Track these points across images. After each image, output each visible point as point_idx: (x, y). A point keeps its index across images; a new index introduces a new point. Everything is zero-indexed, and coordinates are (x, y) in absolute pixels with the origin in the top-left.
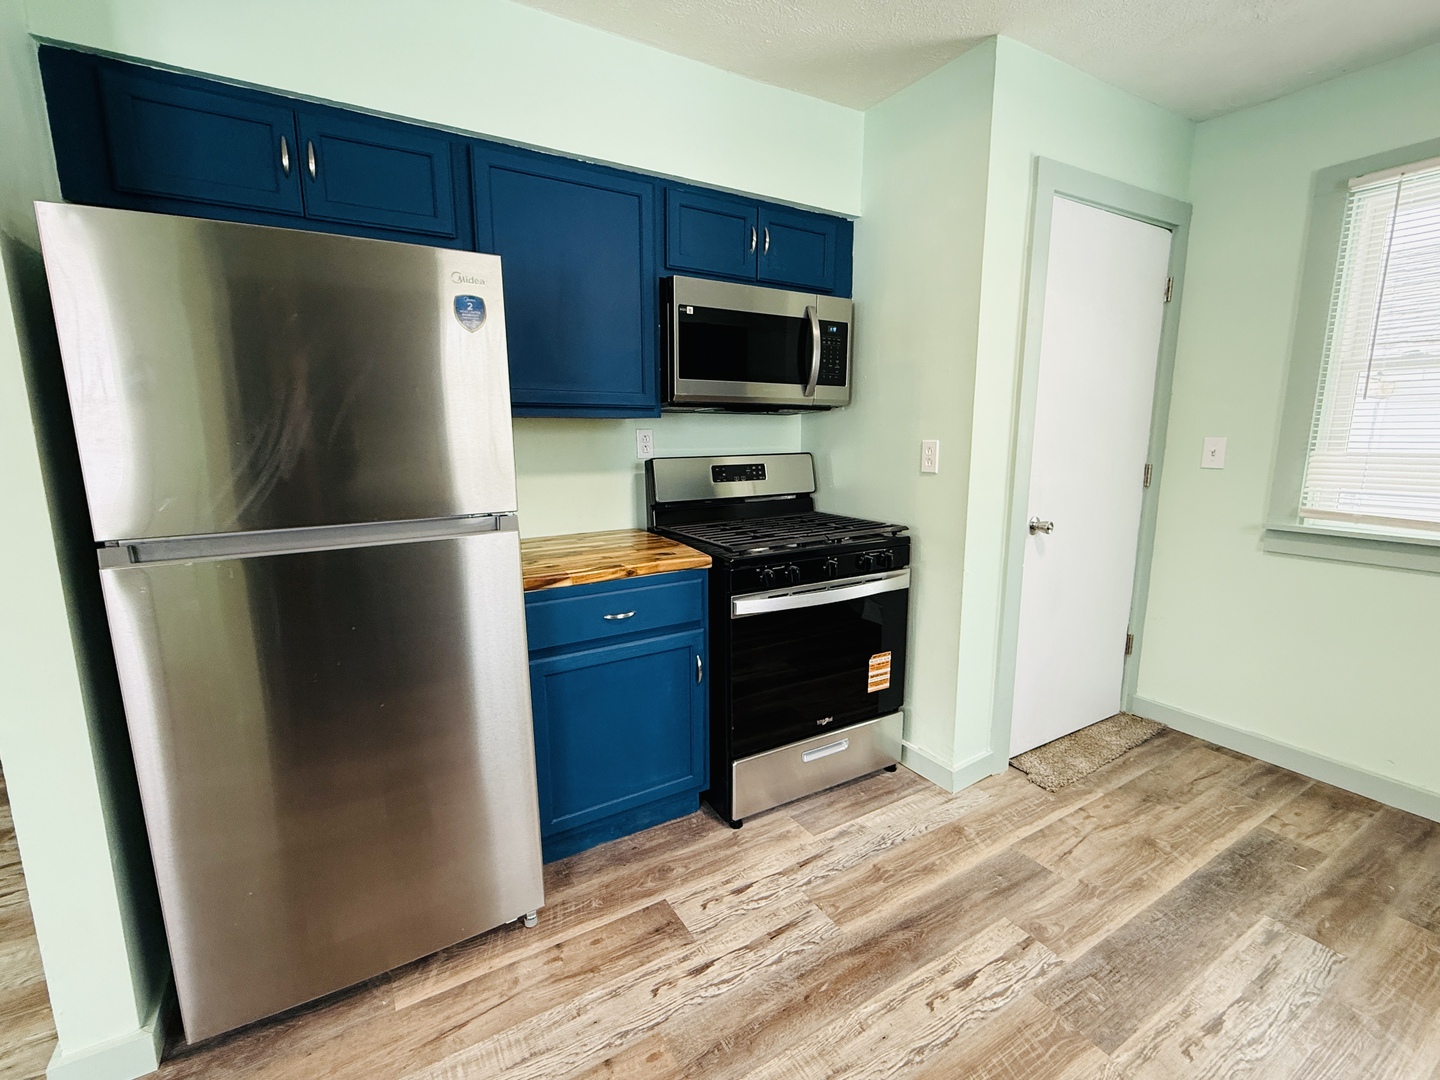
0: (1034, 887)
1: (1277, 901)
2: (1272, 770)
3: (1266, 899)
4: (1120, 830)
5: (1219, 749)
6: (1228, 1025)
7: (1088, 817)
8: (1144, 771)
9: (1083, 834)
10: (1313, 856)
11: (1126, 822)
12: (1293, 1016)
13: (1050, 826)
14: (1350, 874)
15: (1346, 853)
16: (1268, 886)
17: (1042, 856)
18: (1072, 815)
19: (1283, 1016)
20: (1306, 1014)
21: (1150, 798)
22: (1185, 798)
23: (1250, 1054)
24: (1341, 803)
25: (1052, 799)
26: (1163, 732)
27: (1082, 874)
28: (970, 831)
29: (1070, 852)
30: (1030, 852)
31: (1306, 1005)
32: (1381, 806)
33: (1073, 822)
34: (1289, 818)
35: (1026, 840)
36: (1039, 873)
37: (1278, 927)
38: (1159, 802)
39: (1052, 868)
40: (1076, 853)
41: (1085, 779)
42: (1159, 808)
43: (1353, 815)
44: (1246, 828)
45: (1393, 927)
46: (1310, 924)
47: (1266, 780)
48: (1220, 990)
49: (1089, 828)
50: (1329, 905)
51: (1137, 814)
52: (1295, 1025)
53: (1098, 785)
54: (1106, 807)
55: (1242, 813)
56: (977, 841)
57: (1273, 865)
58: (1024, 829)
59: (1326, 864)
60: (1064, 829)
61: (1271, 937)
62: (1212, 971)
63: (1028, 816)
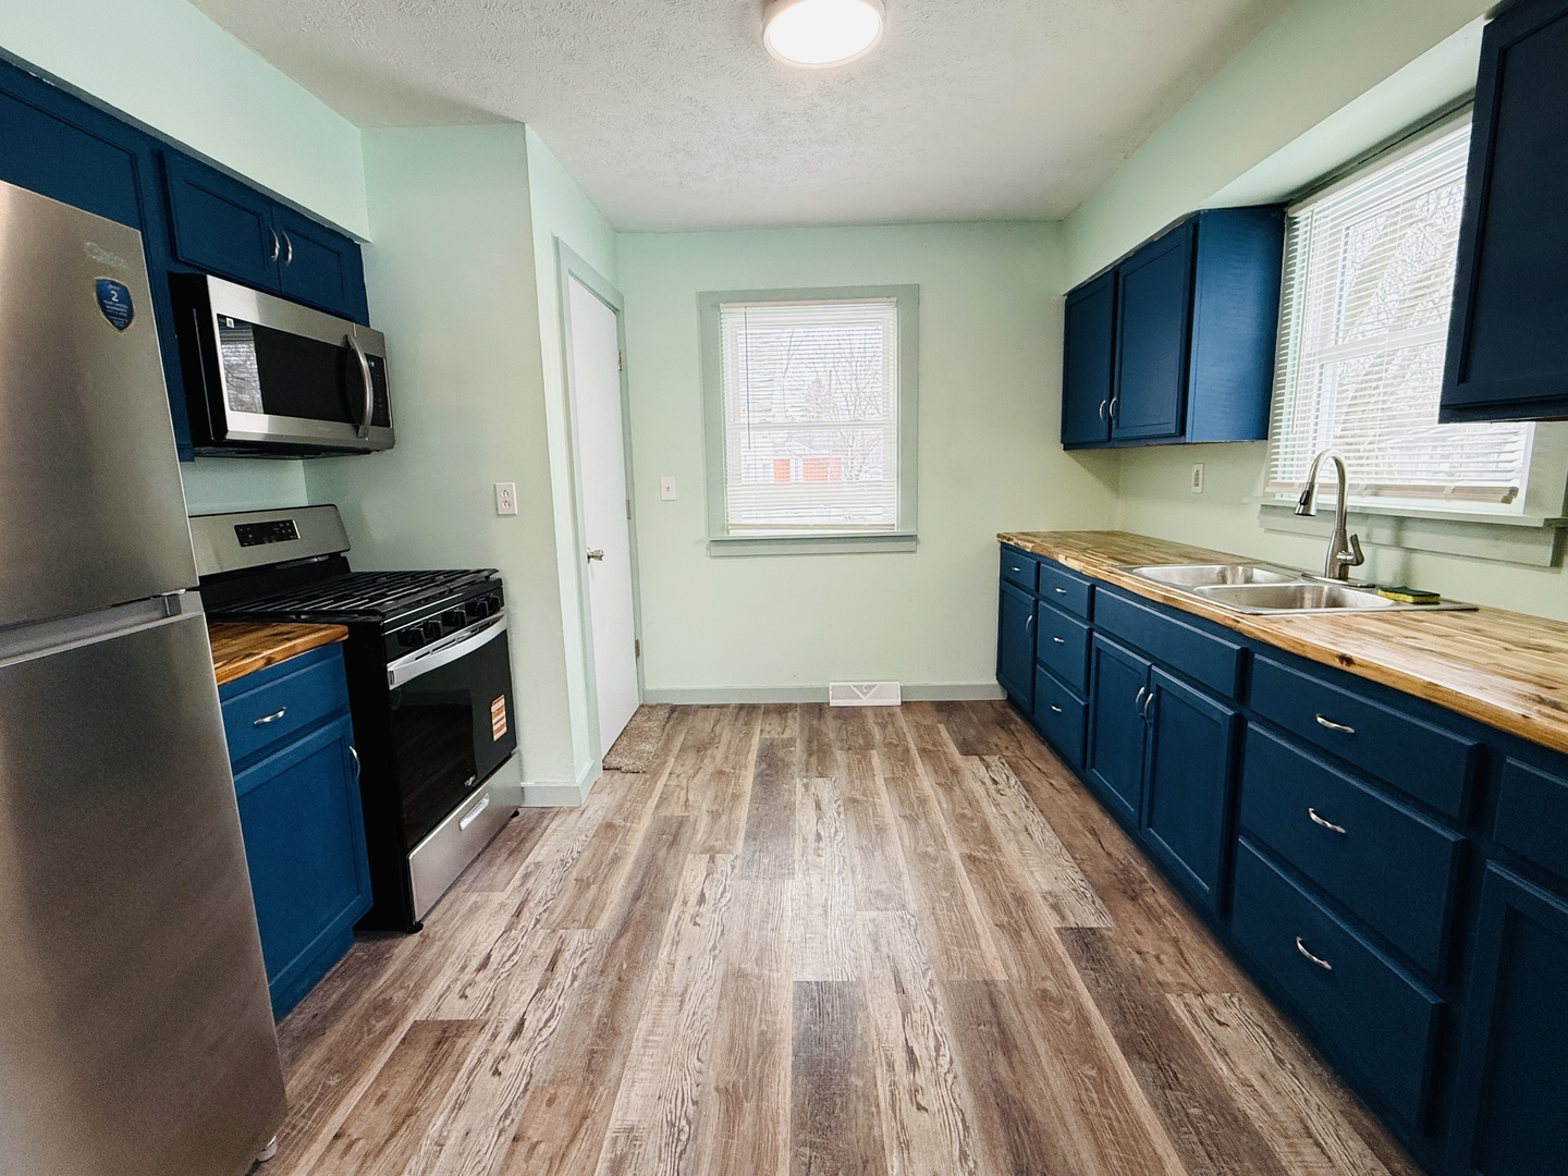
0: (687, 829)
1: (795, 769)
2: (741, 707)
3: (790, 771)
4: (700, 776)
5: (708, 706)
6: (822, 834)
7: (678, 776)
8: (683, 736)
9: (685, 786)
10: (791, 742)
11: (700, 768)
12: (839, 813)
13: (662, 793)
14: (810, 742)
15: (801, 732)
16: (787, 765)
17: (676, 810)
18: (668, 780)
19: (836, 816)
20: (842, 809)
21: (701, 748)
22: (717, 740)
23: (839, 838)
24: (782, 710)
25: (648, 776)
26: (673, 709)
27: (704, 808)
28: (618, 821)
29: (687, 800)
30: (665, 812)
31: (839, 806)
32: (796, 705)
33: (674, 782)
34: (768, 728)
35: (657, 807)
36: (682, 822)
37: (805, 780)
38: (706, 749)
39: (687, 814)
40: (690, 798)
41: (657, 756)
42: (709, 752)
43: (790, 714)
44: (756, 741)
45: (840, 756)
46: (815, 773)
47: (743, 713)
48: (808, 822)
49: (685, 782)
50: (814, 760)
51: (702, 761)
52: (842, 816)
53: (667, 755)
54: (682, 765)
55: (749, 735)
56: (629, 824)
57: (781, 754)
58: (649, 802)
59: (798, 741)
60: (672, 789)
61: (806, 786)
62: (798, 815)
63: (645, 795)
